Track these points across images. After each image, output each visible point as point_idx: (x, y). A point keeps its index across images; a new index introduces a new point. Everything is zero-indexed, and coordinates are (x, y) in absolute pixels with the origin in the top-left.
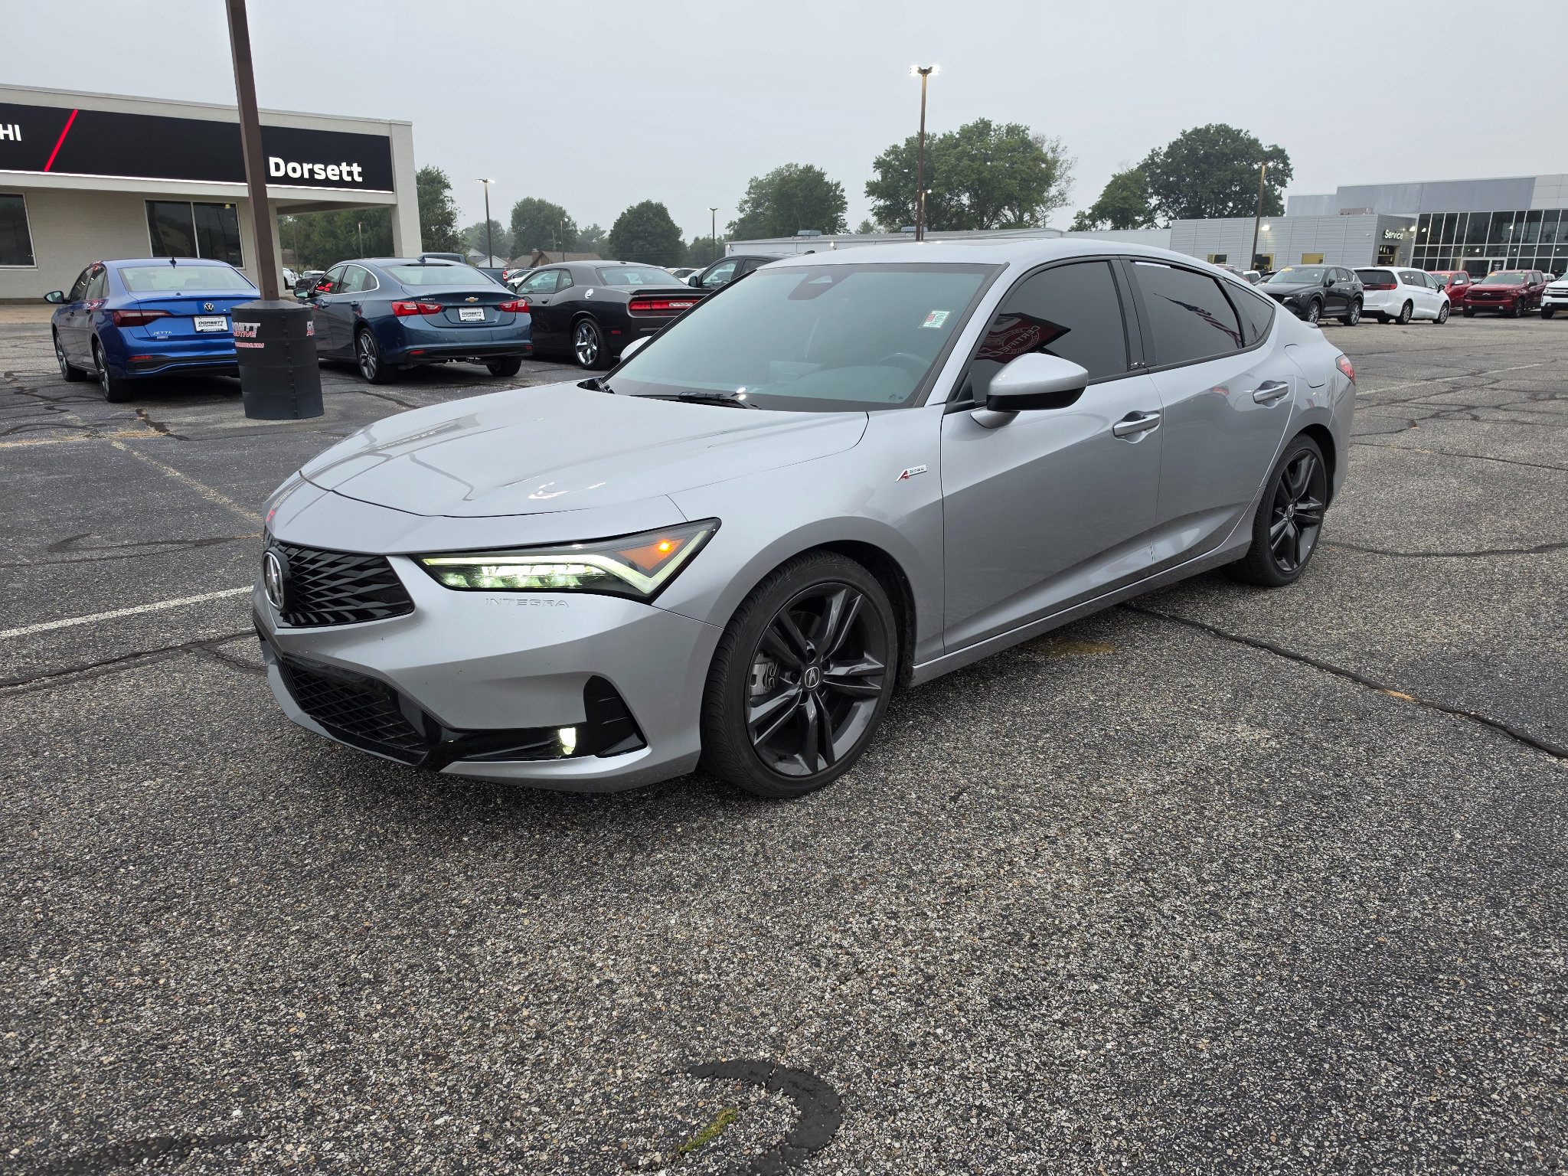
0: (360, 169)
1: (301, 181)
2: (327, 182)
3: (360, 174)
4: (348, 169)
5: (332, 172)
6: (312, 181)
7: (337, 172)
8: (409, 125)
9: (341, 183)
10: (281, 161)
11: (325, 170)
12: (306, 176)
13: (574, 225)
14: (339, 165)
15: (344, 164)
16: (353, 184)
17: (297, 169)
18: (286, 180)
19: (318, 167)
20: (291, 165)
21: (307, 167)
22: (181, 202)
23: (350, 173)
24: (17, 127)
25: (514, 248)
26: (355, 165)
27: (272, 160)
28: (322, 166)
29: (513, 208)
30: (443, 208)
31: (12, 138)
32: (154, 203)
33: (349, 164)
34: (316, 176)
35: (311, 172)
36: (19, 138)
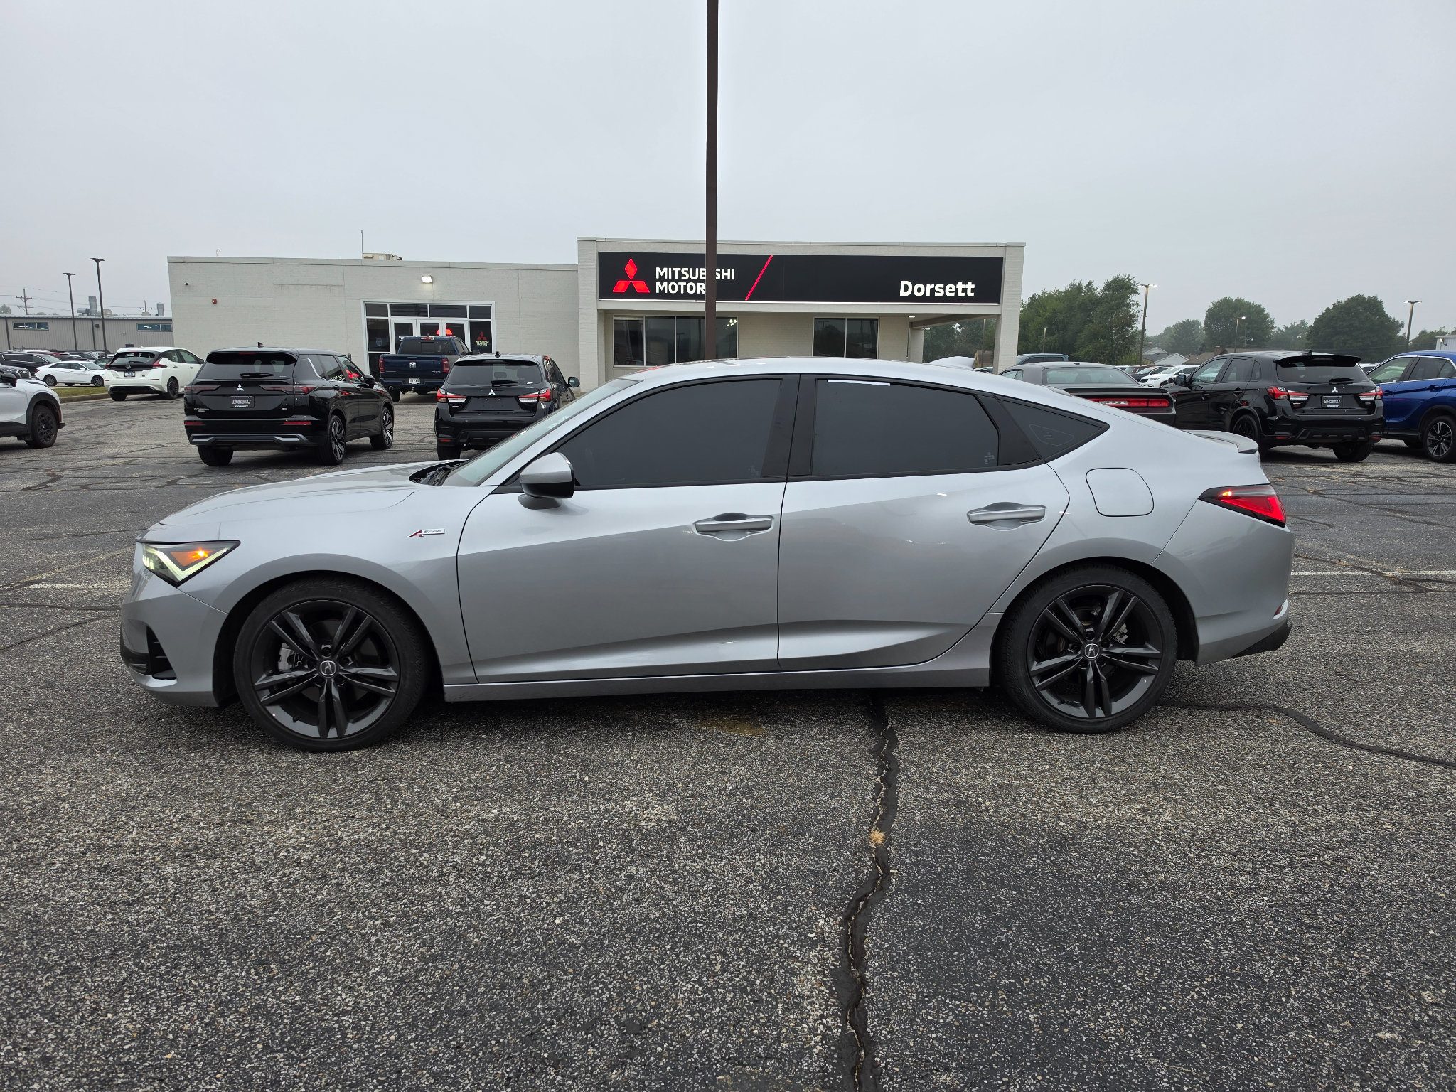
0: (973, 286)
1: (924, 299)
2: (945, 299)
3: (973, 290)
4: (963, 286)
5: (950, 290)
6: (932, 298)
7: (954, 290)
8: (1022, 246)
9: (956, 299)
10: (909, 284)
11: (944, 289)
12: (928, 294)
13: (1272, 322)
14: (956, 284)
15: (960, 283)
16: (966, 299)
17: (922, 289)
18: (912, 298)
19: (938, 287)
20: (917, 286)
21: (929, 287)
22: (840, 318)
23: (964, 290)
24: (733, 270)
25: (1203, 345)
26: (970, 283)
27: (903, 283)
28: (942, 286)
29: (1208, 308)
30: (1126, 312)
31: (729, 278)
32: (820, 319)
33: (965, 283)
34: (936, 294)
35: (933, 291)
36: (733, 278)
